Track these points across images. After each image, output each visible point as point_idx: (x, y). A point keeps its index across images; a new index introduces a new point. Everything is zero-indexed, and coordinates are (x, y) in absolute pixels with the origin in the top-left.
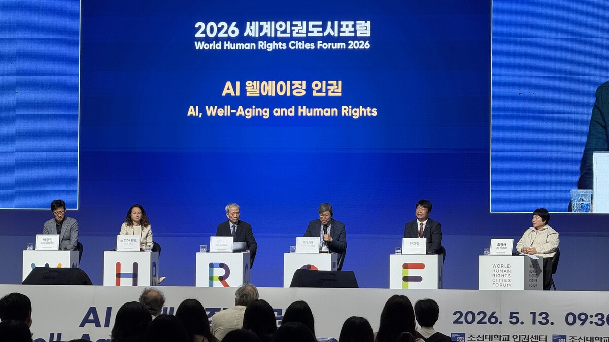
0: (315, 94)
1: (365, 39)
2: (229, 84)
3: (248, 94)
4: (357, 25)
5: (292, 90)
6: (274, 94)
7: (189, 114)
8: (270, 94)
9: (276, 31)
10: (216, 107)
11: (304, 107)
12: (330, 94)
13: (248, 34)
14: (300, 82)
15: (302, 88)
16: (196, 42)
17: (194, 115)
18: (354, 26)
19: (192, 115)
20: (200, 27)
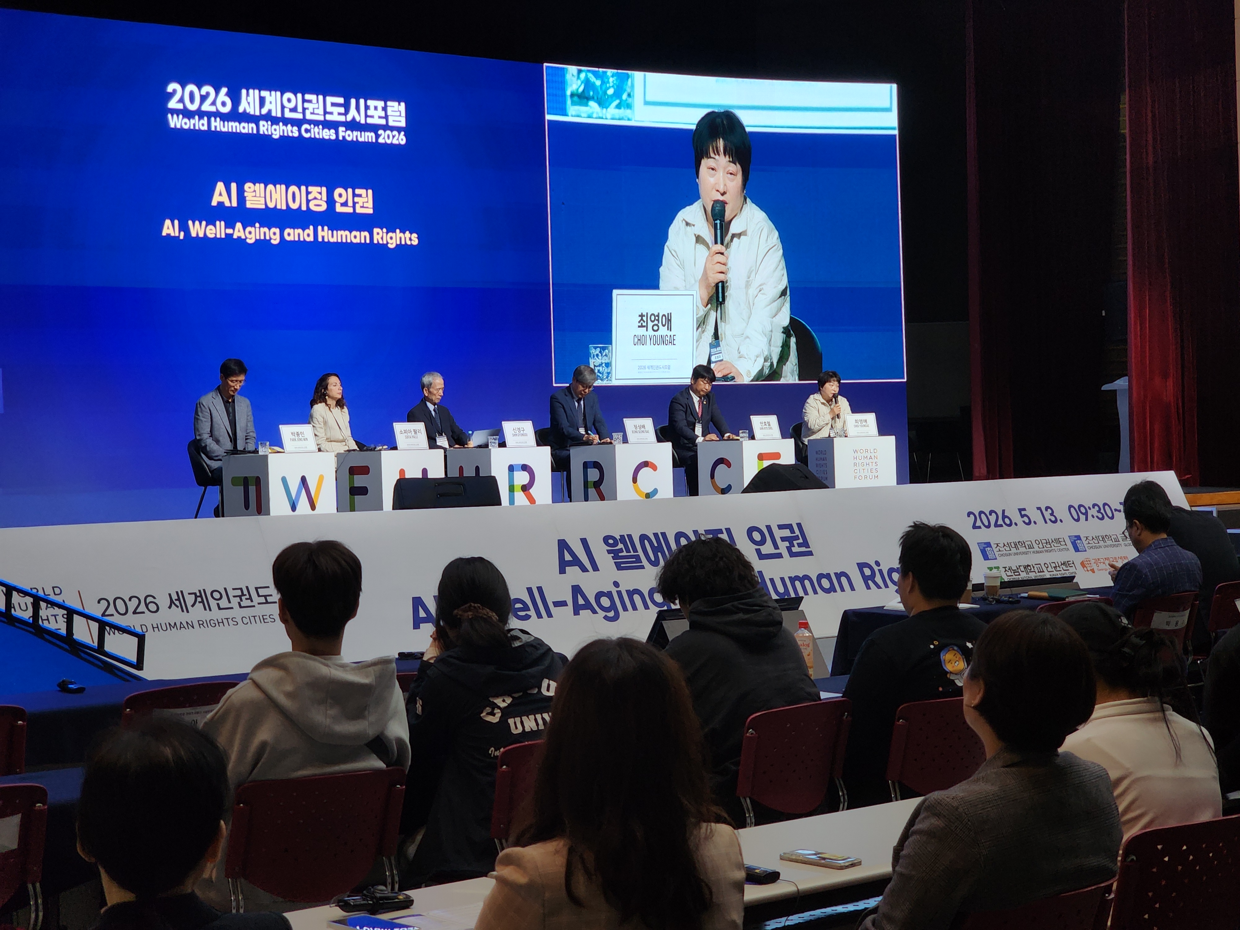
0: (339, 209)
1: (399, 129)
2: (220, 186)
3: (249, 205)
4: (388, 108)
5: (308, 201)
6: (284, 207)
7: (164, 234)
8: (279, 207)
9: (283, 107)
10: (204, 223)
11: (326, 228)
12: (359, 210)
13: (245, 110)
14: (318, 189)
15: (321, 199)
16: (169, 116)
17: (172, 234)
18: (385, 109)
19: (168, 235)
20: (175, 91)
